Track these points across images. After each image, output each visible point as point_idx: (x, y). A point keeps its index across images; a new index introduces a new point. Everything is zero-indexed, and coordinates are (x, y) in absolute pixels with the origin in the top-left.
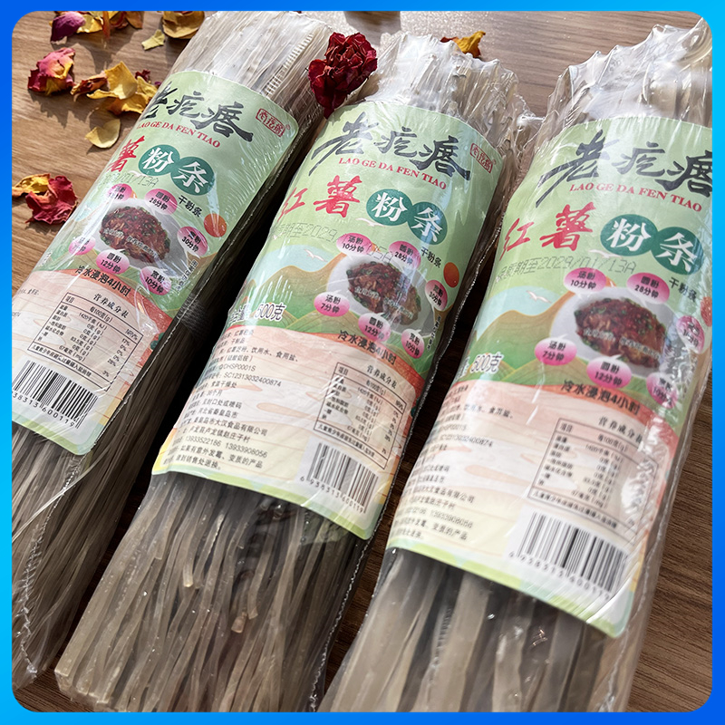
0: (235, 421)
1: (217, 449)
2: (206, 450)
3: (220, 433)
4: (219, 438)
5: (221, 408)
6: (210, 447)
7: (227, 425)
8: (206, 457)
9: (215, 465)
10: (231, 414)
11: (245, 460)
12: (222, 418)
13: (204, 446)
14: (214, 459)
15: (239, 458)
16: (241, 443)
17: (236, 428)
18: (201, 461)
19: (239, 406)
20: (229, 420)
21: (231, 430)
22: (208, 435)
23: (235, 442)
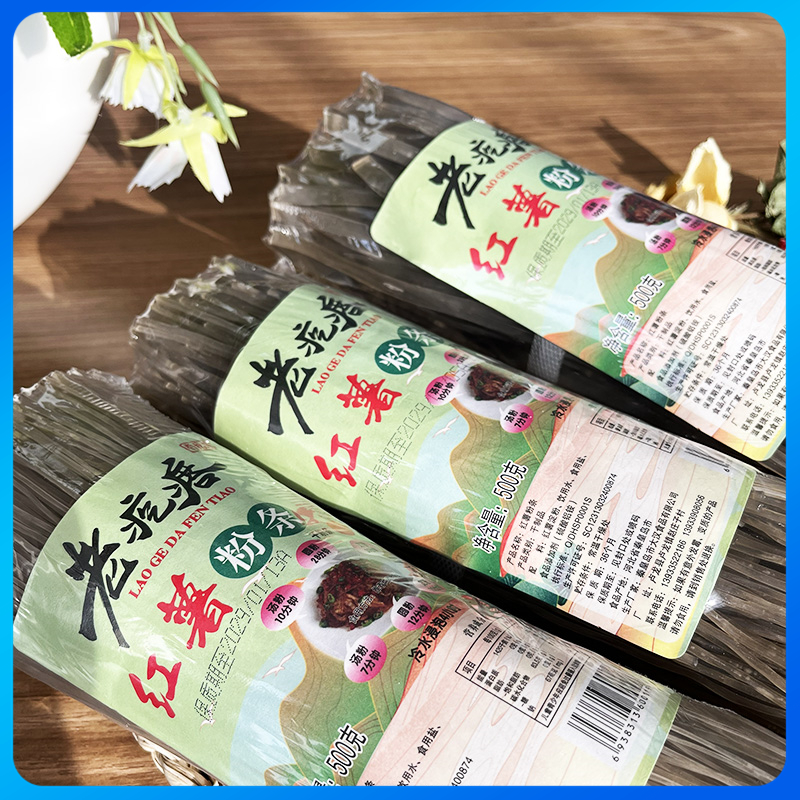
0: (655, 523)
1: (689, 545)
2: (689, 558)
3: (669, 540)
4: (676, 542)
5: (634, 539)
6: (686, 552)
7: (659, 532)
8: (698, 557)
9: (709, 549)
10: (645, 527)
11: (706, 516)
12: (649, 537)
13: (683, 559)
14: (701, 549)
15: (703, 523)
16: (684, 519)
17: (665, 523)
18: (703, 563)
19: (636, 518)
20: (653, 529)
21: (667, 528)
22: (669, 556)
23: (682, 526)
